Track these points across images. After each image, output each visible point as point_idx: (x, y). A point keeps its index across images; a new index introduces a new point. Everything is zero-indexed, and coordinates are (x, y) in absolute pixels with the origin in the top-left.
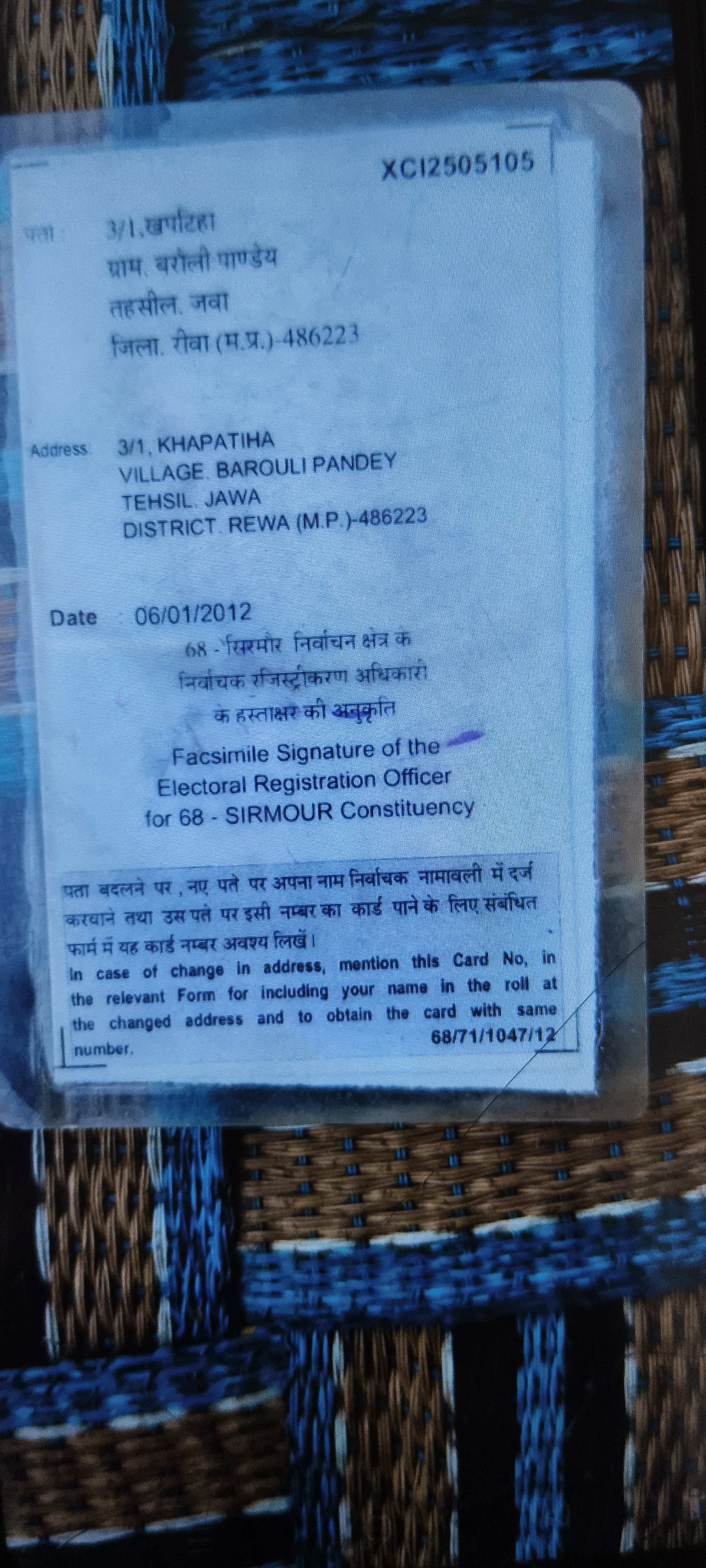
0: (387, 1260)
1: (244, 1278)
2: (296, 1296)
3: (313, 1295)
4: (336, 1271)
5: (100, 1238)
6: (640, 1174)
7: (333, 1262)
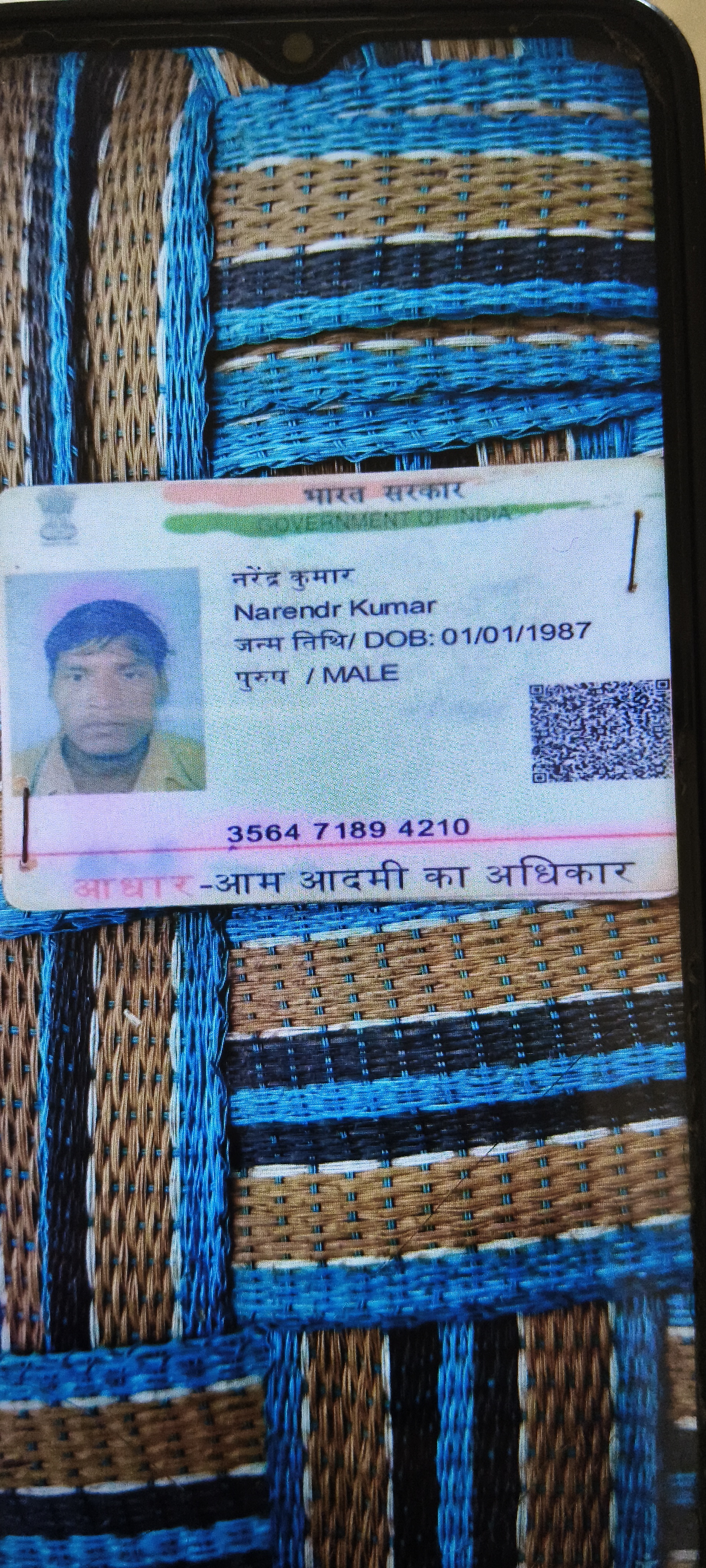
0: (338, 1277)
1: (237, 1289)
2: (274, 1303)
3: (286, 1302)
4: (302, 1285)
5: (132, 1255)
6: (526, 1218)
7: (301, 1278)
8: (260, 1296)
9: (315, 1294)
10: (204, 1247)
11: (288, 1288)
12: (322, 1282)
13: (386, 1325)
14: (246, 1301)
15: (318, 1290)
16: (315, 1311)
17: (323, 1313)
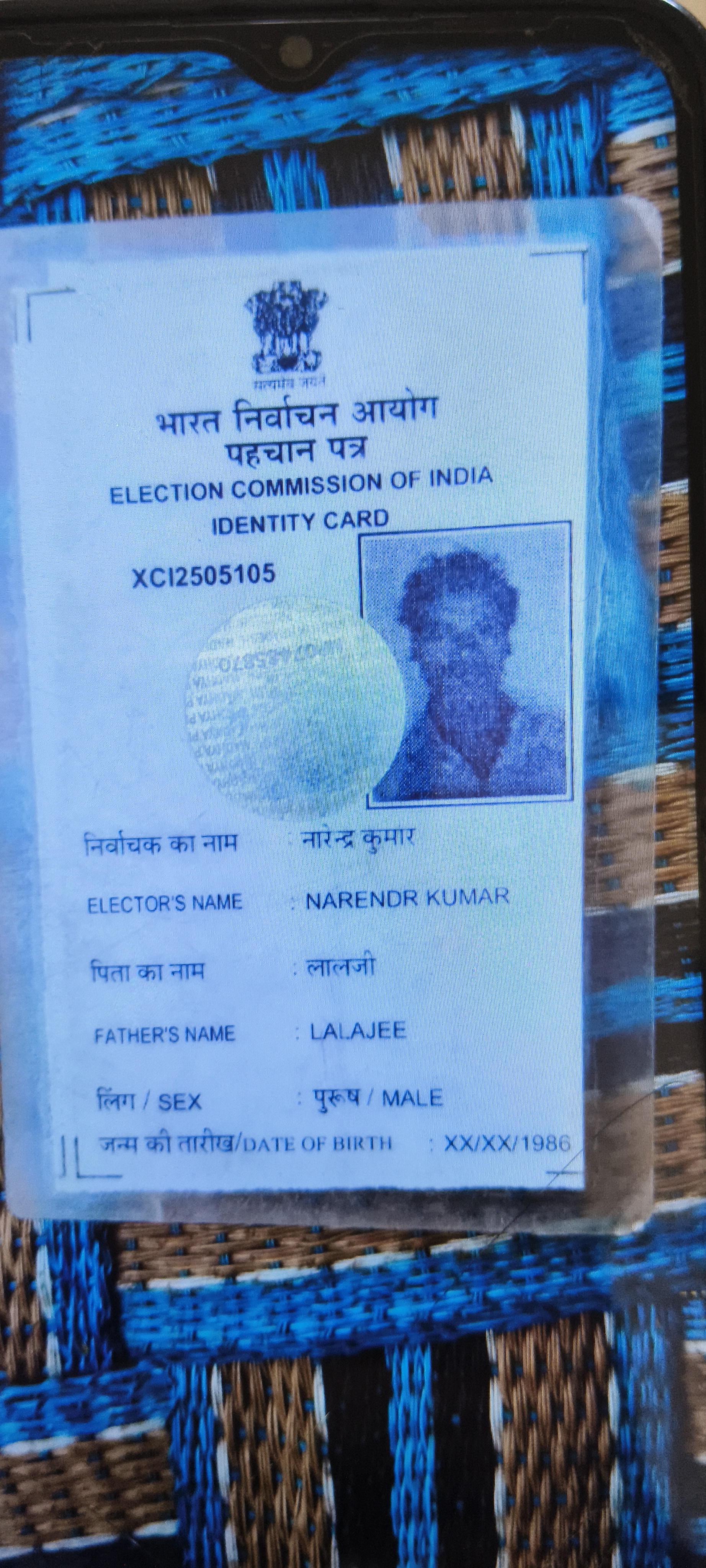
0: (253, 1294)
1: (125, 1316)
2: (172, 1331)
3: (188, 1329)
4: (207, 1307)
7: (205, 1299)
8: (154, 1323)
9: (225, 1319)
10: (80, 1264)
11: (190, 1313)
12: (232, 1303)
13: (317, 1352)
14: (138, 1330)
15: (229, 1313)
16: (225, 1338)
17: (236, 1341)
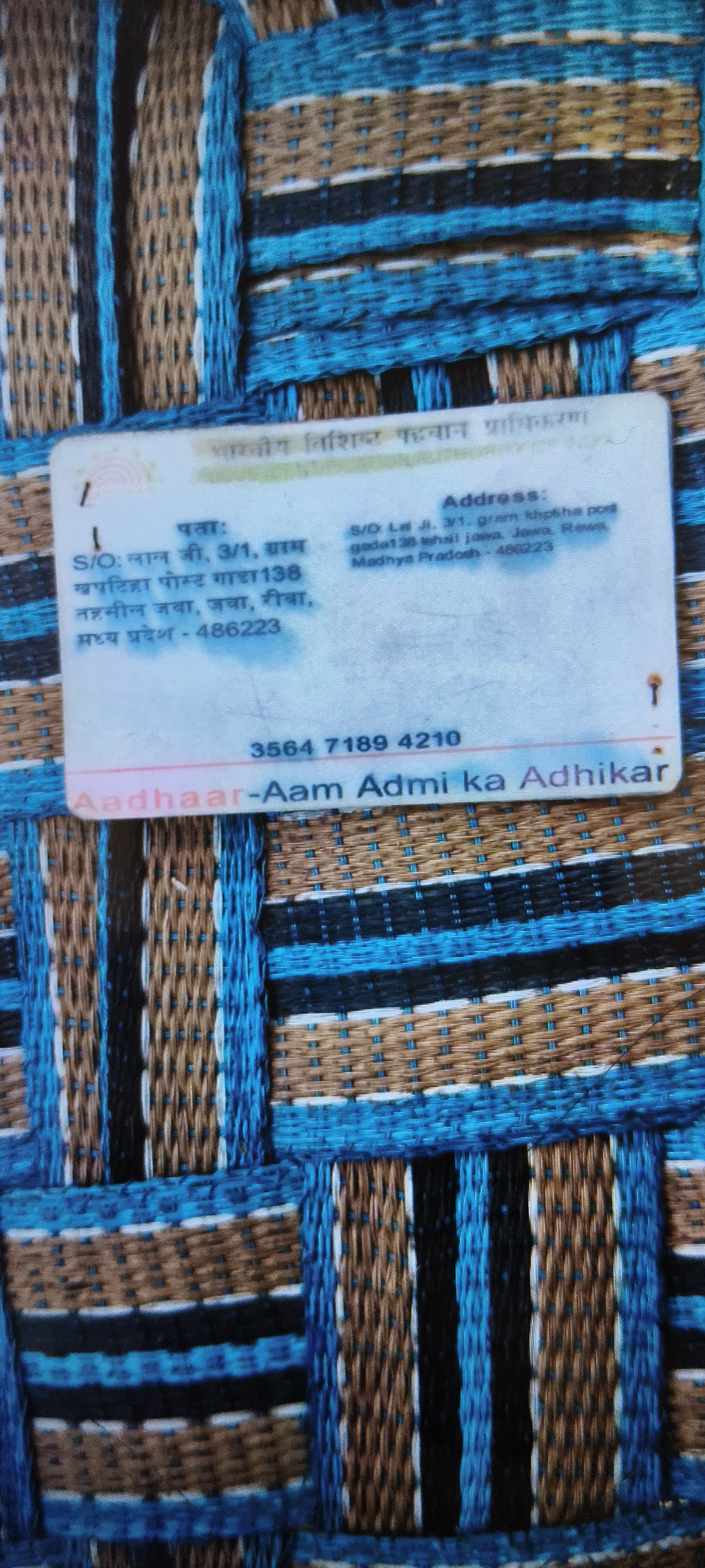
0: (368, 1111)
1: (275, 1124)
2: (309, 1136)
3: (320, 1135)
4: (334, 1119)
5: (182, 1095)
6: (534, 1057)
8: (296, 1130)
9: (347, 1128)
10: (246, 1086)
11: (321, 1122)
12: (352, 1117)
13: (409, 1155)
14: (283, 1135)
15: (350, 1123)
16: (346, 1142)
17: (353, 1144)
